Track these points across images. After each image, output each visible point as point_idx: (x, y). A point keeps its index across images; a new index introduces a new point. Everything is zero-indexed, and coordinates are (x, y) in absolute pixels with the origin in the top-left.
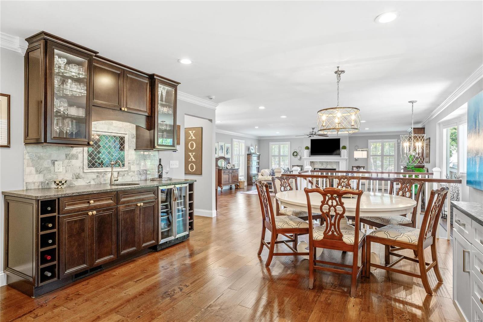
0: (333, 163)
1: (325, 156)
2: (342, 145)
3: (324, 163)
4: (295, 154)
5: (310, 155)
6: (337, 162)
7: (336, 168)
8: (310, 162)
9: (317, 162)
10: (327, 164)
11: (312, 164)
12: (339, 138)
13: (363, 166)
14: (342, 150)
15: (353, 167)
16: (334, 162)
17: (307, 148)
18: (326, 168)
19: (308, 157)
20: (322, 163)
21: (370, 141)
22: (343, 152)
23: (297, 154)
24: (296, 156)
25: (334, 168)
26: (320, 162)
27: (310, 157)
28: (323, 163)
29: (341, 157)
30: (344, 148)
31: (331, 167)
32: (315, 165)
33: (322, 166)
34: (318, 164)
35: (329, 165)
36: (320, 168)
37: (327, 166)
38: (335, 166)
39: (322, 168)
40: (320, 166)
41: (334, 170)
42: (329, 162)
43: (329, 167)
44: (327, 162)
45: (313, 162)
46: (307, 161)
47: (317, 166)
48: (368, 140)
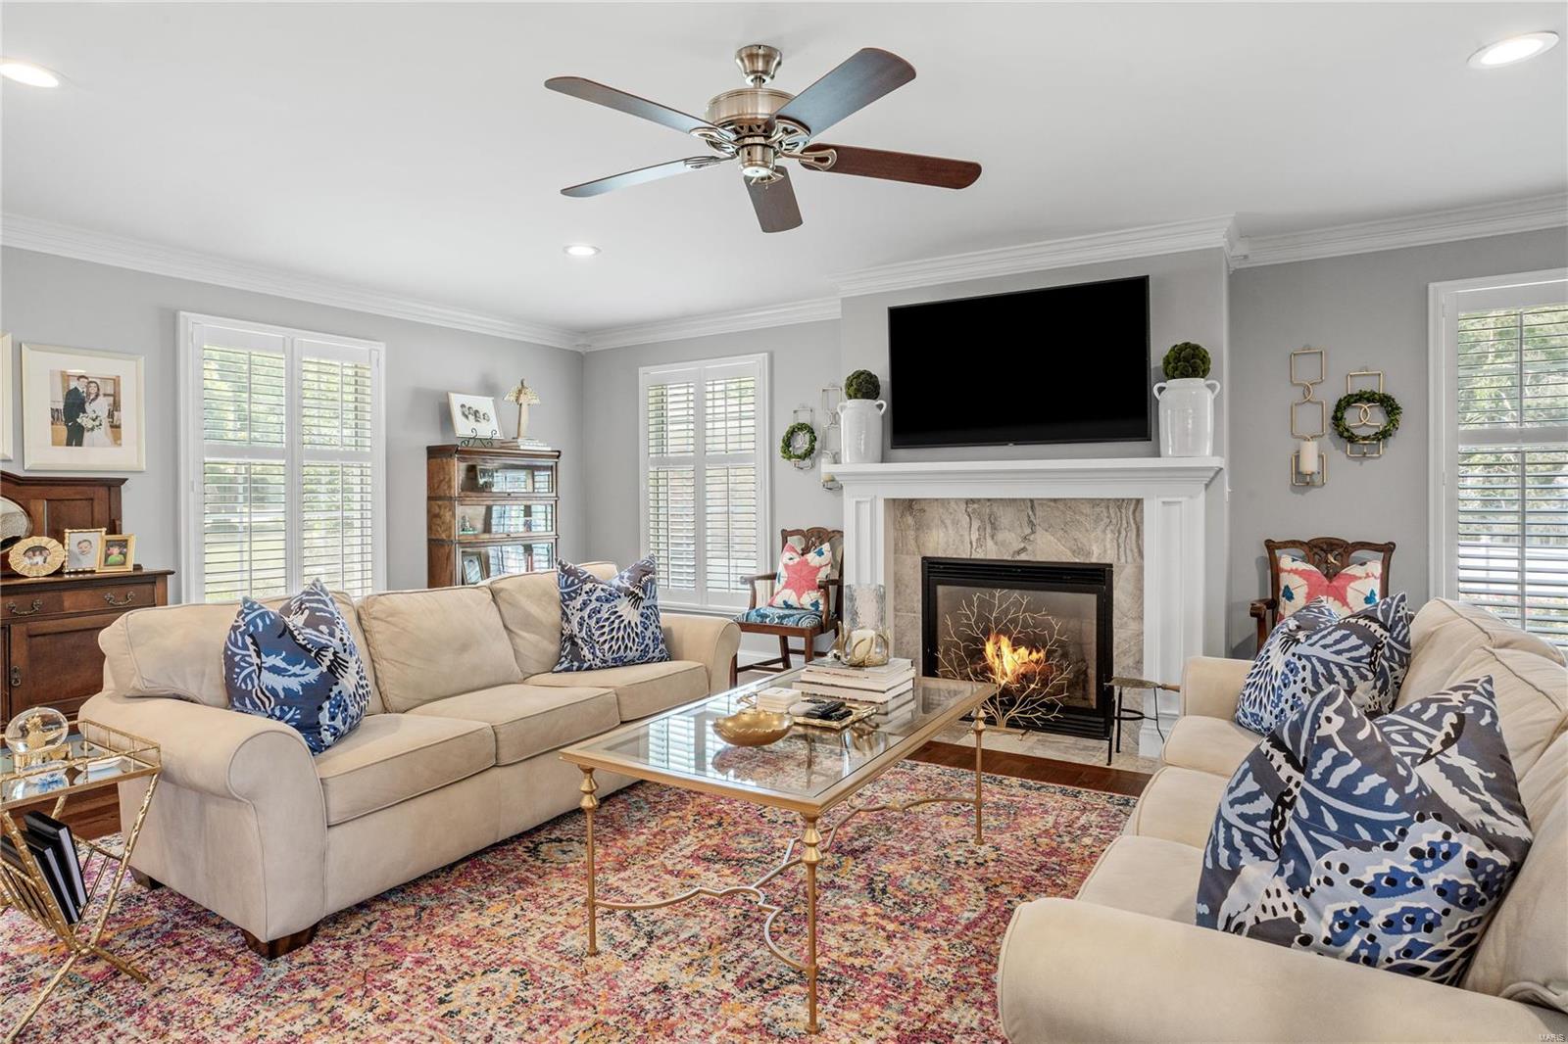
0: (1087, 509)
1: (1011, 449)
3: (1006, 517)
4: (801, 442)
5: (884, 449)
6: (1120, 503)
7: (1108, 561)
8: (891, 502)
9: (943, 502)
10: (1031, 524)
11: (910, 520)
12: (1142, 276)
13: (1381, 540)
14: (1172, 383)
15: (1271, 546)
16: (1094, 502)
17: (863, 386)
18: (1023, 557)
19: (864, 458)
20: (985, 512)
21: (1444, 294)
22: (1181, 406)
24: (806, 464)
25: (1095, 560)
26: (969, 501)
27: (884, 460)
28: (999, 511)
29: (1157, 454)
30: (1190, 362)
31: (1069, 554)
32: (929, 527)
33: (990, 542)
34: (956, 523)
35: (1051, 526)
36: (973, 557)
37: (1032, 537)
38: (1104, 540)
39: (988, 557)
40: (975, 536)
41: (1095, 578)
42: (1052, 504)
43: (1049, 549)
44: (1032, 507)
45: (915, 507)
46: (859, 499)
47: (947, 543)
48: (1431, 286)
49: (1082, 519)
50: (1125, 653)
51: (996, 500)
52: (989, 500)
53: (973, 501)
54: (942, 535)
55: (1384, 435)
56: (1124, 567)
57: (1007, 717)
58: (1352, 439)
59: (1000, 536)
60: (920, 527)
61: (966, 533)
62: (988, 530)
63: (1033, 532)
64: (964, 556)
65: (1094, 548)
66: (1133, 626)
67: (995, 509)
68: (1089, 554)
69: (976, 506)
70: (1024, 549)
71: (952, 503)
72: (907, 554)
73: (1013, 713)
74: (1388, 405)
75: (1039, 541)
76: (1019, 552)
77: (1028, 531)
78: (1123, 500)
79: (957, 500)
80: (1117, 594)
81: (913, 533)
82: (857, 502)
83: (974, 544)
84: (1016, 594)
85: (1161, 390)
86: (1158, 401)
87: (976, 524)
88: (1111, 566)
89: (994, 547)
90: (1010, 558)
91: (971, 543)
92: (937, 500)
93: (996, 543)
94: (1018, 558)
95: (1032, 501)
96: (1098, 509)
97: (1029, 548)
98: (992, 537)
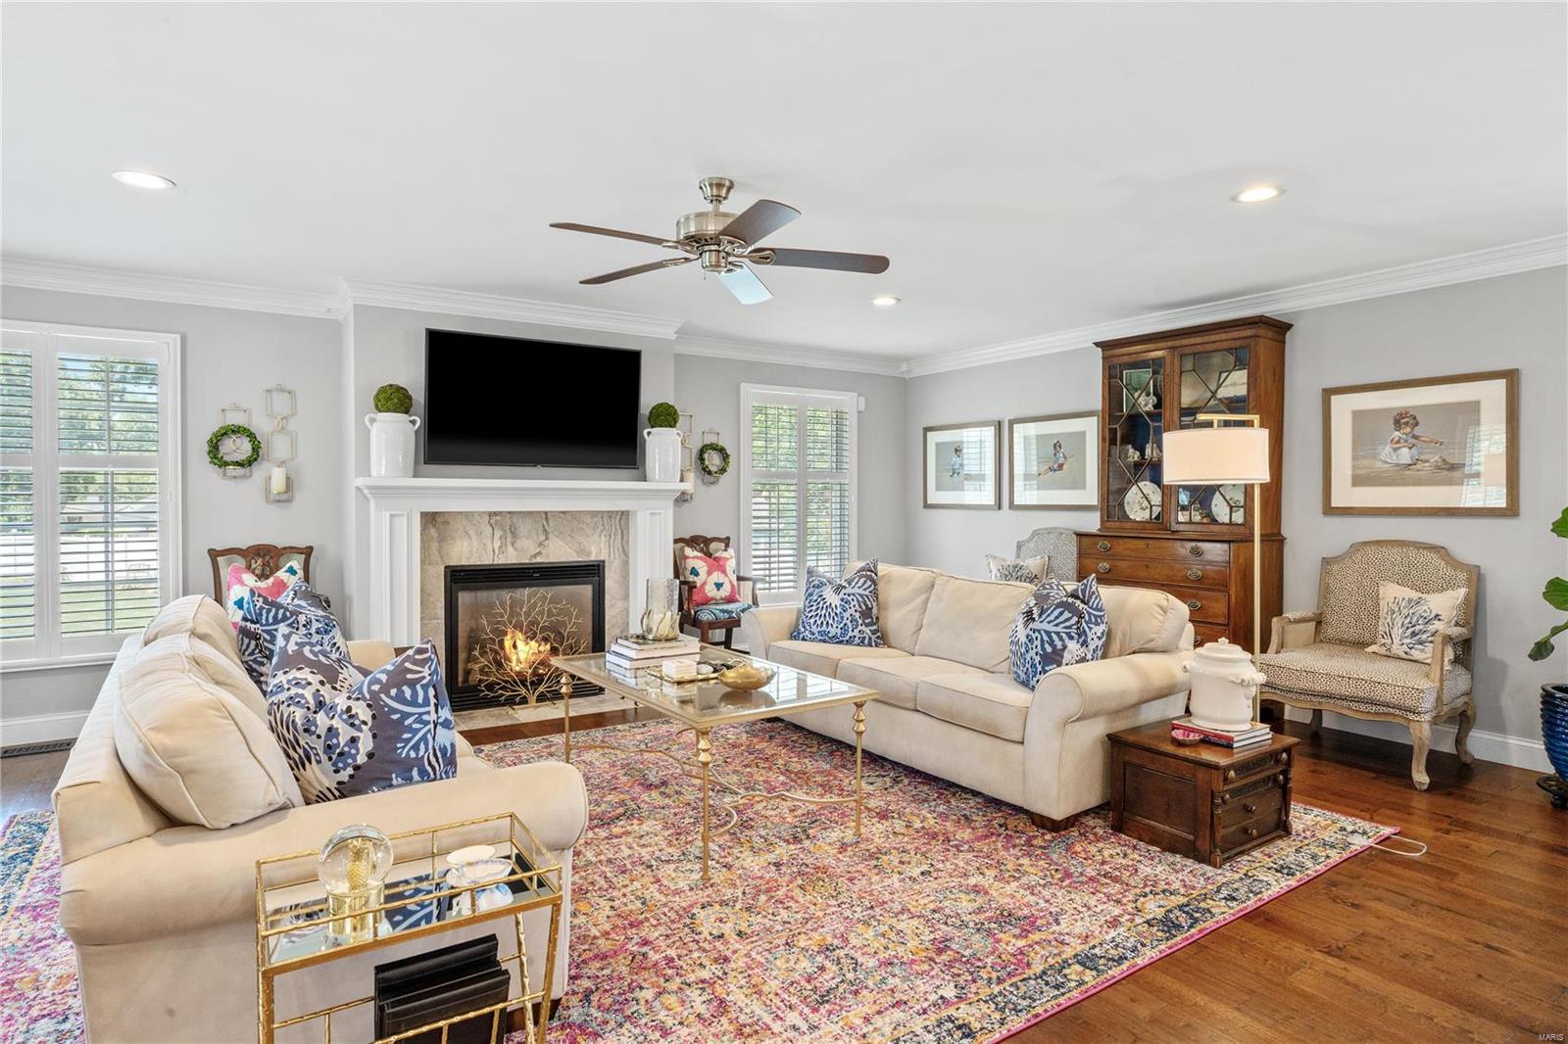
0: (588, 520)
1: (539, 470)
2: (652, 392)
3: (524, 527)
5: (416, 462)
6: (610, 514)
7: (602, 558)
8: (424, 515)
9: (467, 515)
10: (545, 531)
11: (435, 532)
12: (639, 349)
14: (654, 430)
16: (593, 514)
17: (394, 399)
18: (539, 560)
20: (505, 522)
21: (745, 391)
22: (662, 447)
23: (256, 449)
24: (240, 471)
25: (593, 558)
26: (492, 514)
28: (518, 522)
29: (644, 479)
30: (665, 416)
31: (575, 555)
32: (453, 539)
33: (510, 549)
34: (479, 534)
35: (561, 533)
36: (495, 562)
37: (546, 543)
38: (600, 542)
39: (509, 562)
40: (497, 545)
41: (591, 573)
42: (562, 515)
43: (559, 552)
44: (546, 519)
45: (440, 519)
46: (393, 513)
47: (471, 552)
48: (742, 384)
49: (584, 527)
50: (613, 626)
51: (516, 512)
52: (510, 513)
53: (495, 514)
54: (465, 544)
55: (723, 470)
56: (612, 562)
57: (537, 693)
58: (710, 473)
59: (519, 543)
60: (442, 539)
61: (489, 542)
62: (509, 539)
63: (547, 539)
64: (487, 563)
65: (593, 548)
66: (620, 605)
67: (515, 520)
68: (589, 553)
69: (498, 518)
70: (539, 553)
71: (476, 515)
72: (430, 564)
73: (541, 689)
74: (721, 451)
75: (551, 545)
76: (535, 556)
77: (542, 538)
78: (613, 512)
79: (480, 514)
80: (609, 583)
81: (436, 544)
82: (391, 516)
83: (496, 553)
84: (542, 590)
85: (649, 433)
86: (645, 441)
87: (498, 533)
88: (604, 562)
89: (515, 553)
90: (527, 562)
91: (494, 550)
92: (461, 513)
93: (516, 550)
94: (535, 561)
95: (546, 513)
96: (595, 519)
97: (543, 552)
98: (513, 545)
